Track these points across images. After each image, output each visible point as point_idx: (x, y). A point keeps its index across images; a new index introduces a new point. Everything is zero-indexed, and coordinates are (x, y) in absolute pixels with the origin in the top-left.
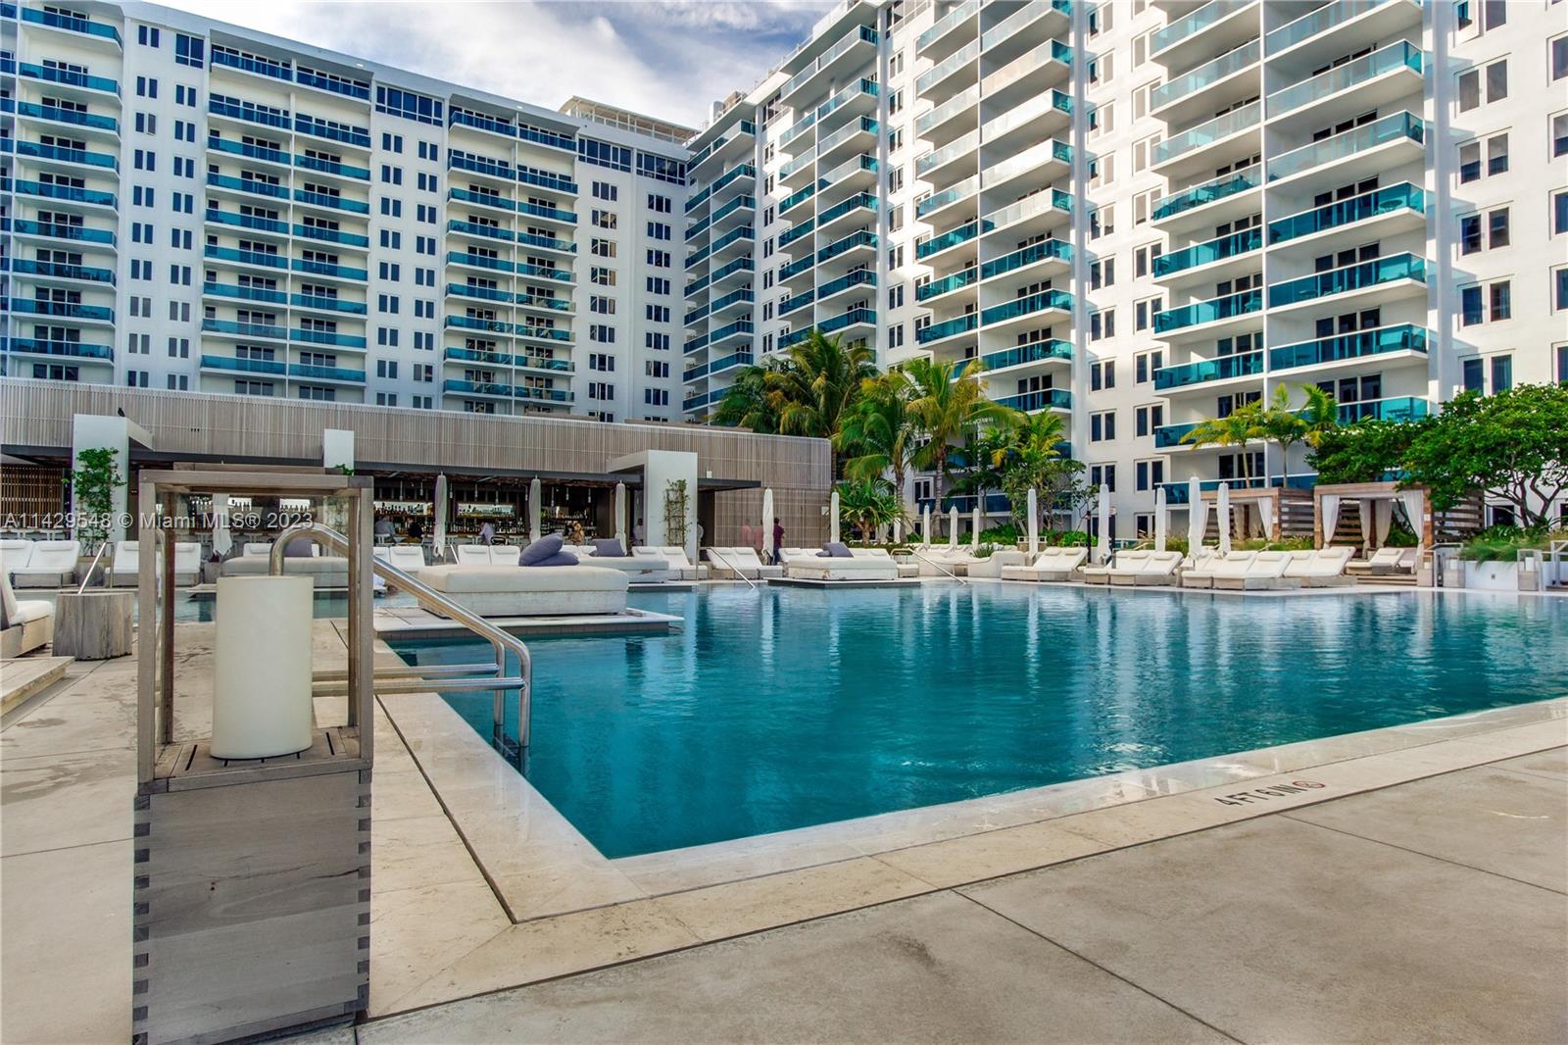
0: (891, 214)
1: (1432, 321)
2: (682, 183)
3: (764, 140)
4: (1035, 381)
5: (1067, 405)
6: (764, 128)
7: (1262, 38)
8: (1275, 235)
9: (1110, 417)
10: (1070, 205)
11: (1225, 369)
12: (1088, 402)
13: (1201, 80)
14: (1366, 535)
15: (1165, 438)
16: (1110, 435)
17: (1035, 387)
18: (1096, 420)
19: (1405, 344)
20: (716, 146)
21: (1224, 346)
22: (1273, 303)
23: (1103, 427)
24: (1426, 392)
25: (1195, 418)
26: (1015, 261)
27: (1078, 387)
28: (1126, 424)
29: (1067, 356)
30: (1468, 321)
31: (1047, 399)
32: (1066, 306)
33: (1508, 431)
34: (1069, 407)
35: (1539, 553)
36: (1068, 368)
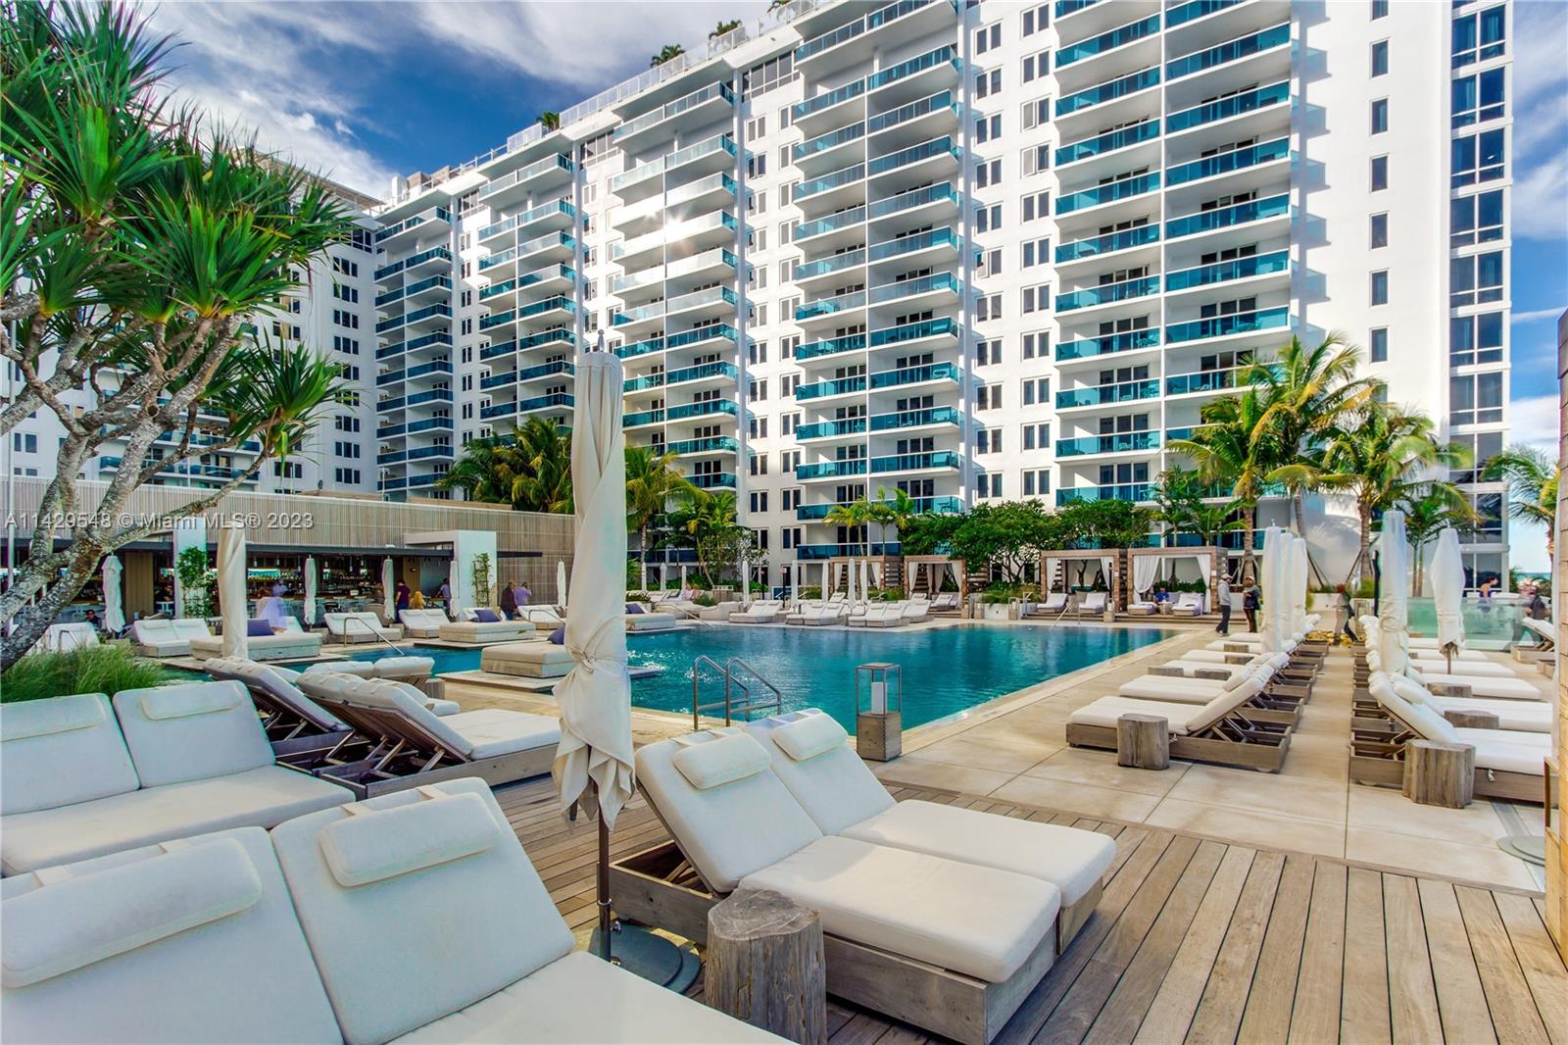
0: (587, 317)
1: (962, 450)
2: (369, 250)
3: (459, 230)
4: (708, 465)
5: (733, 484)
6: (459, 218)
7: (866, 248)
8: (874, 383)
9: (764, 496)
10: (735, 336)
11: (841, 469)
12: (747, 484)
13: (828, 267)
14: (930, 585)
15: (804, 514)
16: (764, 508)
17: (708, 470)
18: (754, 496)
19: (947, 463)
20: (409, 225)
21: (841, 453)
22: (873, 428)
23: (759, 502)
24: (958, 493)
25: (823, 500)
26: (694, 373)
27: (741, 471)
28: (775, 501)
29: (733, 449)
30: (980, 452)
31: (718, 480)
32: (732, 411)
33: (1003, 530)
34: (734, 486)
35: (1018, 600)
36: (734, 458)
